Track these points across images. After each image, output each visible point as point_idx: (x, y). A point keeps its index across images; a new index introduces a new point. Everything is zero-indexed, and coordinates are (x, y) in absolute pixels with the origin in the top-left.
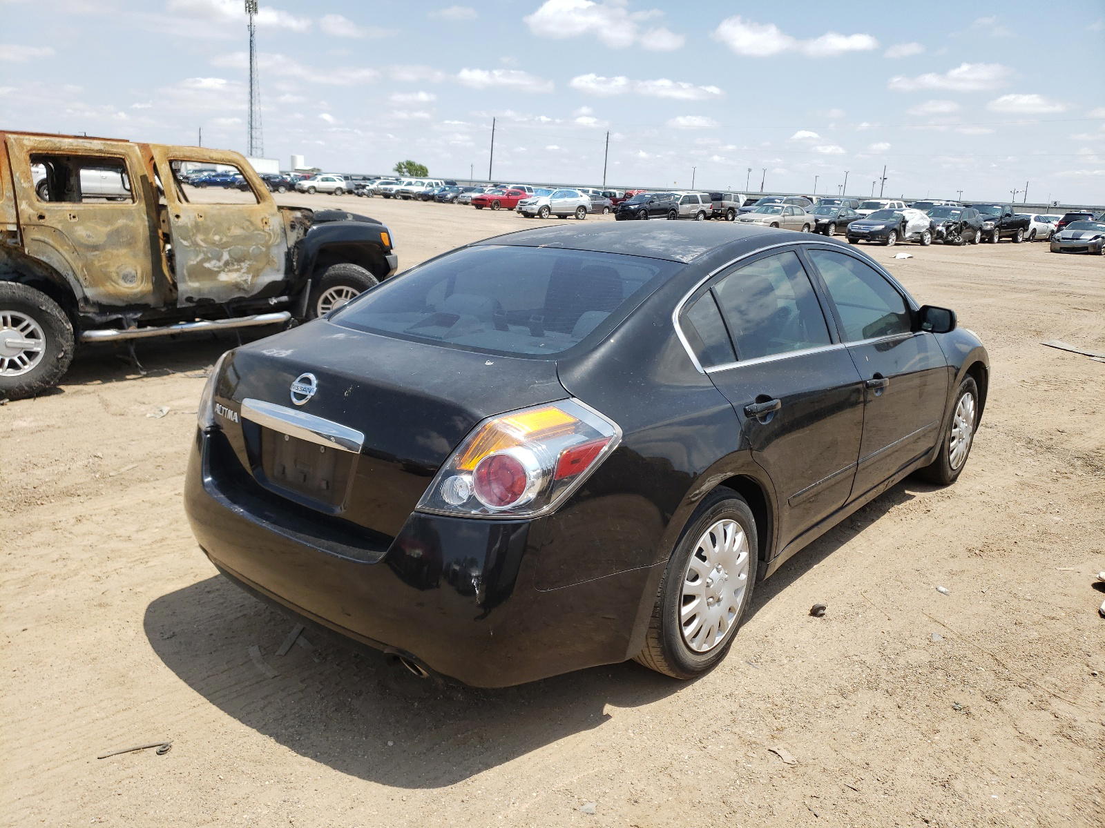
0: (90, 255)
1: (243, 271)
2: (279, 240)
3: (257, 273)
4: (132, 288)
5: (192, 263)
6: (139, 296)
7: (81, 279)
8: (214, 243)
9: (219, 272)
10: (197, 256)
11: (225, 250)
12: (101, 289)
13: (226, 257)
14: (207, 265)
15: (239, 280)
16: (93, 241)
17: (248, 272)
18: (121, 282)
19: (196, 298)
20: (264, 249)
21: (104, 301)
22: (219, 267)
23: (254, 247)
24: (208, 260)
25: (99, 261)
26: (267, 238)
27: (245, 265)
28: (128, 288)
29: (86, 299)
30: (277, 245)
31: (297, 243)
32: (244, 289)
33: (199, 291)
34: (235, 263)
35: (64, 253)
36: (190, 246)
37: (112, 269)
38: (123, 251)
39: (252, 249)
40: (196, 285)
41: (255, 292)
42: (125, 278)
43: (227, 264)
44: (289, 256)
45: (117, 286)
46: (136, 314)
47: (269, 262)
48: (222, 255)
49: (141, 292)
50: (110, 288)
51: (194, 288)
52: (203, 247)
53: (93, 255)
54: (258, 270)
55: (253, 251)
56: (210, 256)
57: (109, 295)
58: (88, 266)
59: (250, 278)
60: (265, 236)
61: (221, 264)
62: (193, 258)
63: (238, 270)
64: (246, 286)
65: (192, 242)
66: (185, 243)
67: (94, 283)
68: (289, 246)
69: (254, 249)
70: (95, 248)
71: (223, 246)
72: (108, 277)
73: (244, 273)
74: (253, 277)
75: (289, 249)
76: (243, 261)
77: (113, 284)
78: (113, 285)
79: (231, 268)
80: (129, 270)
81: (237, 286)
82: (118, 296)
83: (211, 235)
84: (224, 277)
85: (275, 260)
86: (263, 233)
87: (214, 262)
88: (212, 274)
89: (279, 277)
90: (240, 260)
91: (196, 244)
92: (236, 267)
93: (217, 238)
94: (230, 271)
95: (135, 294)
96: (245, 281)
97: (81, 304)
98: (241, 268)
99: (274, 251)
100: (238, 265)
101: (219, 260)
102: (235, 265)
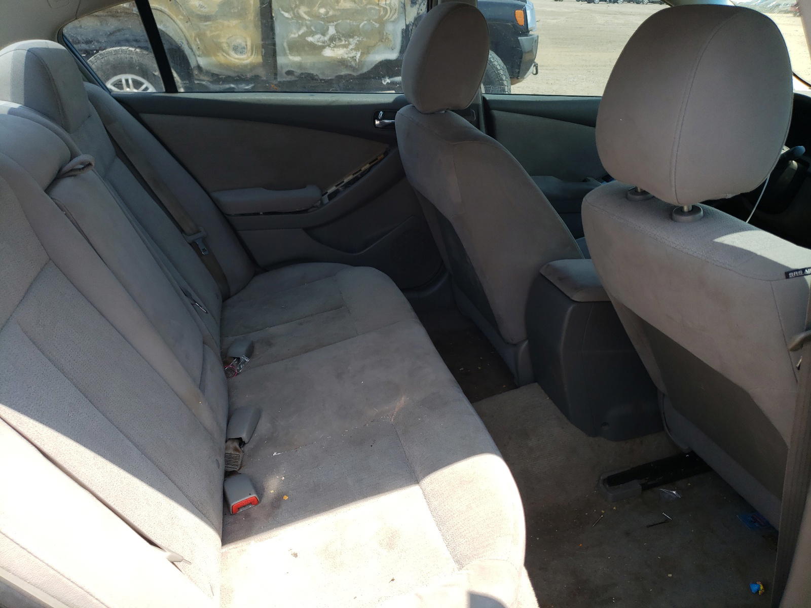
0: (203, 25)
1: (351, 47)
2: (396, 16)
3: (367, 50)
4: (243, 59)
5: (293, 36)
6: (249, 67)
7: (194, 47)
8: (318, 17)
9: (323, 47)
10: (299, 29)
11: (332, 24)
12: (213, 59)
13: (332, 31)
14: (310, 39)
15: (346, 56)
16: (205, 11)
17: (356, 49)
18: (232, 53)
19: (298, 72)
20: (377, 25)
21: (216, 71)
22: (324, 42)
23: (365, 22)
24: (312, 34)
25: (211, 31)
26: (382, 13)
27: (353, 42)
28: (238, 59)
29: (199, 67)
30: (393, 22)
31: (416, 19)
32: (351, 66)
33: (300, 66)
34: (343, 39)
35: (178, 22)
36: (292, 18)
37: (223, 40)
38: (234, 22)
39: (362, 24)
40: (297, 59)
41: (365, 70)
42: (236, 49)
43: (332, 39)
44: (406, 33)
45: (228, 57)
46: (248, 85)
47: (382, 37)
48: (328, 29)
49: (251, 64)
50: (221, 58)
51: (294, 63)
52: (306, 20)
53: (206, 25)
54: (369, 47)
55: (363, 26)
56: (313, 29)
57: (221, 65)
58: (200, 36)
59: (359, 55)
60: (379, 11)
61: (326, 38)
62: (295, 31)
63: (345, 46)
64: (353, 64)
65: (294, 14)
66: (286, 15)
67: (206, 53)
68: (408, 23)
69: (365, 24)
70: (207, 18)
71: (329, 20)
72: (218, 47)
73: (352, 49)
74: (362, 54)
75: (407, 26)
76: (352, 37)
77: (224, 54)
78: (224, 56)
79: (338, 43)
80: (239, 41)
81: (342, 62)
82: (228, 67)
83: (316, 8)
84: (328, 53)
85: (390, 37)
86: (377, 8)
87: (318, 36)
88: (316, 49)
89: (393, 56)
90: (350, 35)
91: (299, 17)
92: (343, 43)
93: (322, 11)
94: (335, 46)
95: (246, 66)
96: (353, 58)
97: (196, 72)
98: (349, 44)
99: (390, 27)
100: (345, 41)
101: (324, 34)
102: (342, 41)
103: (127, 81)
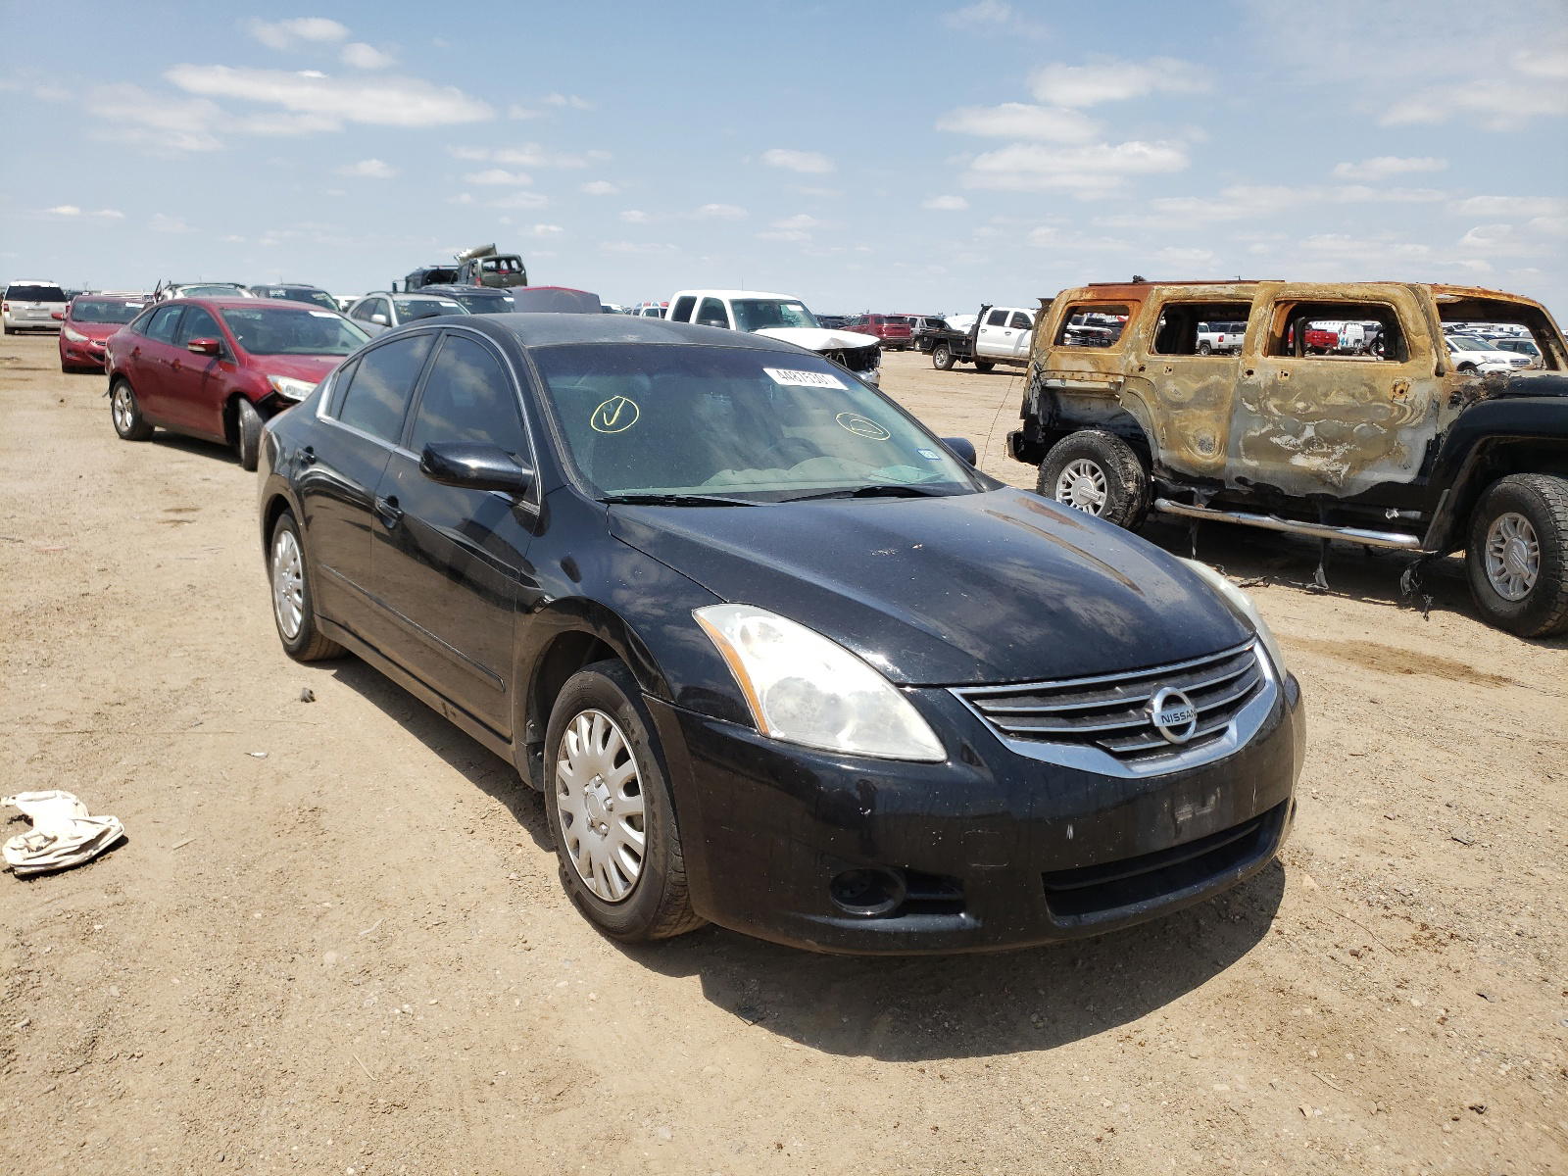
0: (1173, 413)
1: (1334, 457)
2: (1420, 419)
3: (1361, 464)
4: (1207, 458)
5: (1253, 434)
6: (1212, 468)
7: (1159, 439)
8: (1294, 413)
9: (1295, 453)
10: (1263, 426)
11: (1311, 423)
12: (1176, 453)
13: (1309, 432)
14: (1275, 440)
15: (1325, 469)
16: (1178, 398)
17: (1344, 460)
18: (1197, 449)
19: (1253, 481)
20: (1384, 431)
21: (1177, 467)
22: (1295, 446)
23: (1365, 425)
24: (1280, 434)
25: (1180, 421)
26: (1396, 413)
27: (1340, 450)
28: (1202, 456)
29: (1159, 462)
30: (1412, 428)
32: (1332, 484)
33: (1255, 472)
34: (1325, 445)
35: (1150, 408)
36: (1256, 412)
37: (1190, 432)
38: (1207, 412)
39: (1358, 427)
40: (1254, 463)
41: (1354, 492)
42: (1202, 444)
43: (1309, 443)
44: (1432, 447)
45: (1192, 453)
46: (1210, 491)
47: (1389, 448)
48: (1304, 429)
49: (1216, 464)
50: (1185, 454)
51: (1248, 467)
52: (1274, 415)
53: (1177, 414)
54: (1363, 460)
55: (1359, 430)
56: (1282, 428)
57: (1181, 462)
58: (1167, 425)
59: (1345, 469)
60: (1392, 411)
61: (1300, 442)
62: (1256, 428)
63: (1324, 455)
64: (1335, 480)
65: (1260, 407)
66: (1250, 407)
67: (1170, 447)
68: (1438, 432)
69: (1363, 427)
70: (1179, 405)
71: (1306, 417)
72: (1184, 441)
73: (1335, 461)
74: (1352, 468)
75: (1437, 436)
76: (1340, 444)
77: (1189, 449)
78: (1188, 451)
79: (1316, 450)
80: (1206, 435)
81: (1319, 477)
82: (1190, 465)
83: (1293, 401)
84: (1299, 461)
85: (1405, 450)
86: (1389, 407)
87: (1287, 438)
88: (1284, 454)
89: (1406, 477)
90: (1332, 441)
91: (1265, 411)
92: (1325, 450)
93: (1301, 405)
94: (1311, 453)
95: (1209, 466)
96: (1336, 473)
97: (1155, 466)
98: (1334, 452)
99: (1406, 436)
100: (1328, 448)
101: (1297, 436)
102: (1323, 447)
103: (1085, 466)
